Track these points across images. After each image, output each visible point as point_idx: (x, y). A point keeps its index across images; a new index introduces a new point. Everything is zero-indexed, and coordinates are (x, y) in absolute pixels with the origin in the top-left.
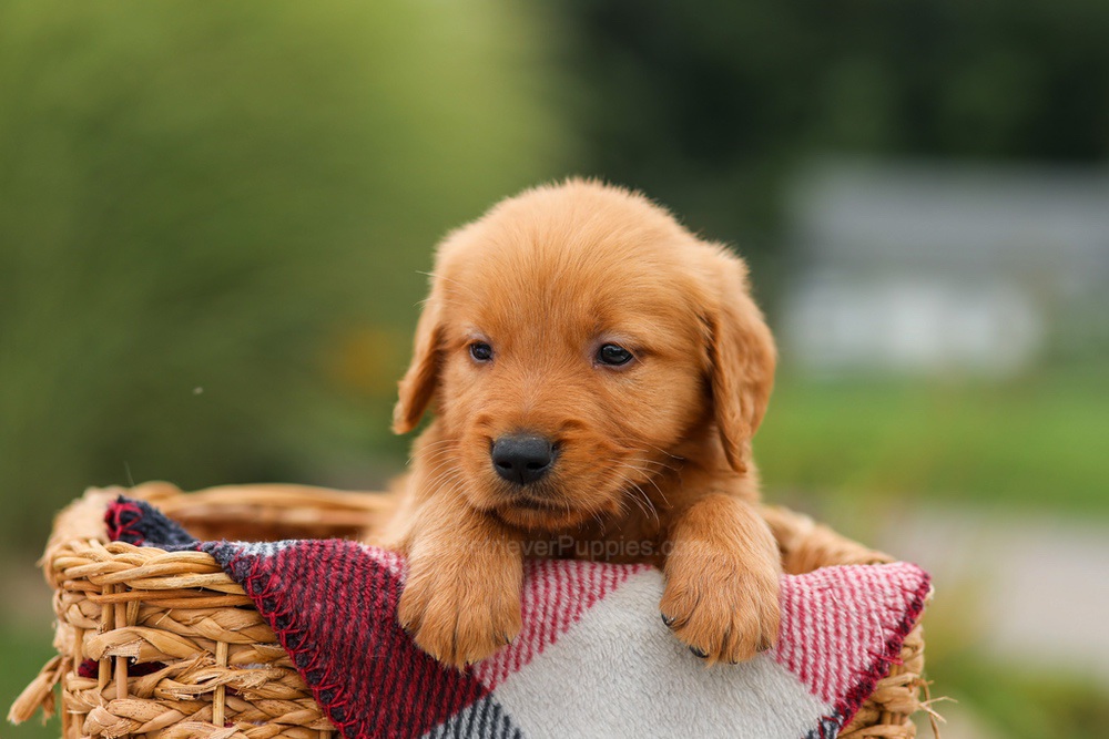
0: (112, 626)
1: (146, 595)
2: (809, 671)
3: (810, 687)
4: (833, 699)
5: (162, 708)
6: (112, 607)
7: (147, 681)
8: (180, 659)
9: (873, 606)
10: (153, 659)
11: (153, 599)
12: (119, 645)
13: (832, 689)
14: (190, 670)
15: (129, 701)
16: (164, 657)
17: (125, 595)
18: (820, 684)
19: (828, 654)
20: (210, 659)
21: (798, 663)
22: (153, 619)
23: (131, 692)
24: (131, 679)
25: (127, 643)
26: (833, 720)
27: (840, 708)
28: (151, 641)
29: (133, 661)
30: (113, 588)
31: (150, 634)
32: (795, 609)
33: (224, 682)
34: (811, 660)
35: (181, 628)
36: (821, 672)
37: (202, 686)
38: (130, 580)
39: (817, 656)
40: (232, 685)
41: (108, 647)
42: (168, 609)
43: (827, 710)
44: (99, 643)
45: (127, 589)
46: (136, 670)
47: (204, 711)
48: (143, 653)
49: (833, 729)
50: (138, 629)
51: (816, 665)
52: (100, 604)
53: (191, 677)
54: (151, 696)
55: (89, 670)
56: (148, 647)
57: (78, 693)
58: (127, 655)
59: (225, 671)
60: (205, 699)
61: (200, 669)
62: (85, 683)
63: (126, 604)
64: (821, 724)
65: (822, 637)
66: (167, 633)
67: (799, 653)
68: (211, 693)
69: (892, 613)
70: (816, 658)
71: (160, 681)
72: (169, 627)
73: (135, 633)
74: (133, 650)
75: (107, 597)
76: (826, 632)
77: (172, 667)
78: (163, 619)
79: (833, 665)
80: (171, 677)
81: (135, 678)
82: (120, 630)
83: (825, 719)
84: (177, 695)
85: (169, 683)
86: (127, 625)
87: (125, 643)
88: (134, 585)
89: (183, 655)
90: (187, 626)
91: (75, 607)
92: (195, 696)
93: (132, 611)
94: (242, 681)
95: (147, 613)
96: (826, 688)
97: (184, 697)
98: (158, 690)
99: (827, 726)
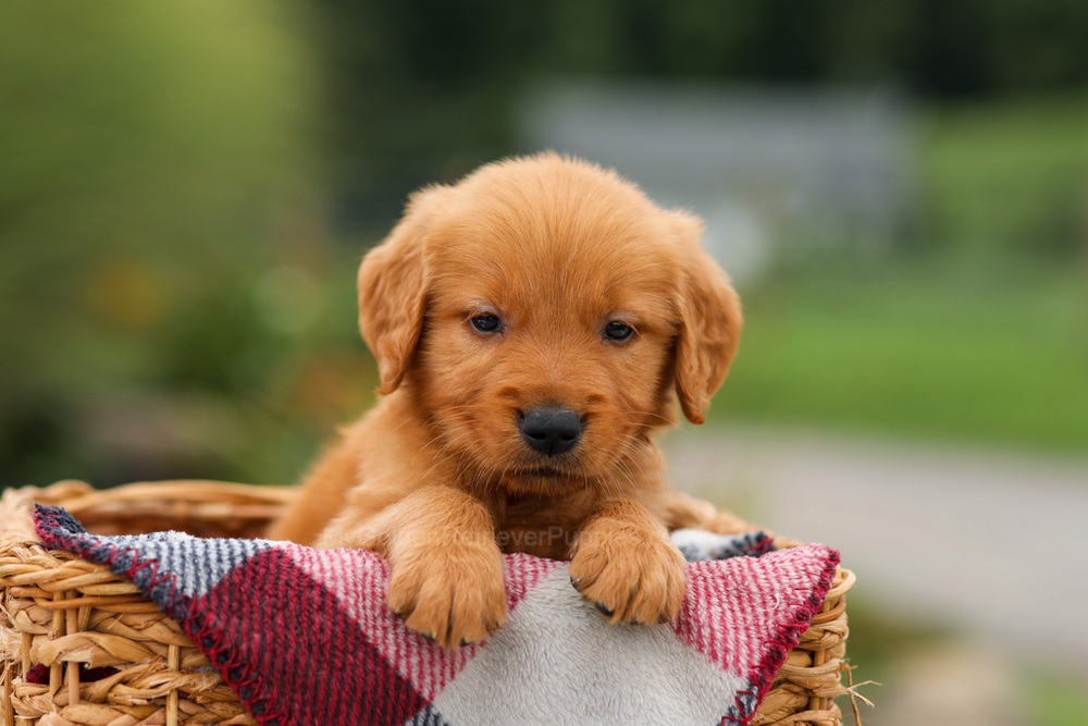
0: (63, 632)
1: (99, 600)
2: (718, 646)
3: (720, 663)
4: (745, 671)
5: (115, 713)
6: (64, 612)
7: (100, 687)
8: (132, 663)
9: (777, 586)
10: (105, 663)
11: (105, 605)
12: (71, 651)
13: (743, 661)
14: (143, 675)
15: (83, 707)
16: (116, 662)
17: (78, 601)
18: (730, 658)
19: (736, 628)
20: (163, 665)
21: (706, 642)
22: (105, 624)
23: (84, 698)
24: (83, 685)
25: (80, 648)
26: (749, 693)
27: (753, 680)
28: (104, 646)
29: (86, 666)
30: (64, 594)
31: (102, 640)
32: (702, 591)
33: (177, 686)
34: (719, 636)
35: (132, 633)
36: (731, 646)
37: (155, 691)
38: (82, 587)
39: (725, 631)
40: (185, 689)
41: (60, 653)
42: (119, 614)
43: (742, 684)
44: (52, 649)
45: (80, 595)
46: (88, 675)
47: (157, 715)
48: (95, 658)
49: (749, 701)
50: (90, 635)
51: (725, 640)
52: (51, 611)
53: (144, 682)
54: (104, 701)
55: (39, 675)
56: (101, 652)
57: (28, 699)
58: (80, 660)
59: (177, 675)
60: (158, 704)
61: (153, 674)
62: (34, 688)
63: (77, 610)
64: (737, 699)
65: (729, 614)
66: (119, 638)
67: (706, 632)
68: (165, 697)
69: (797, 592)
70: (724, 633)
71: (113, 687)
72: (121, 632)
73: (88, 638)
74: (86, 656)
75: (59, 603)
76: (733, 611)
77: (125, 672)
78: (114, 624)
79: (743, 637)
80: (124, 682)
81: (88, 684)
82: (72, 637)
83: (740, 693)
84: (130, 700)
85: (122, 689)
86: (78, 631)
87: (78, 649)
88: (86, 591)
89: (135, 660)
90: (139, 630)
91: (23, 613)
92: (149, 700)
93: (83, 616)
94: (195, 685)
95: (98, 617)
96: (737, 660)
97: (138, 701)
98: (111, 695)
99: (744, 699)
